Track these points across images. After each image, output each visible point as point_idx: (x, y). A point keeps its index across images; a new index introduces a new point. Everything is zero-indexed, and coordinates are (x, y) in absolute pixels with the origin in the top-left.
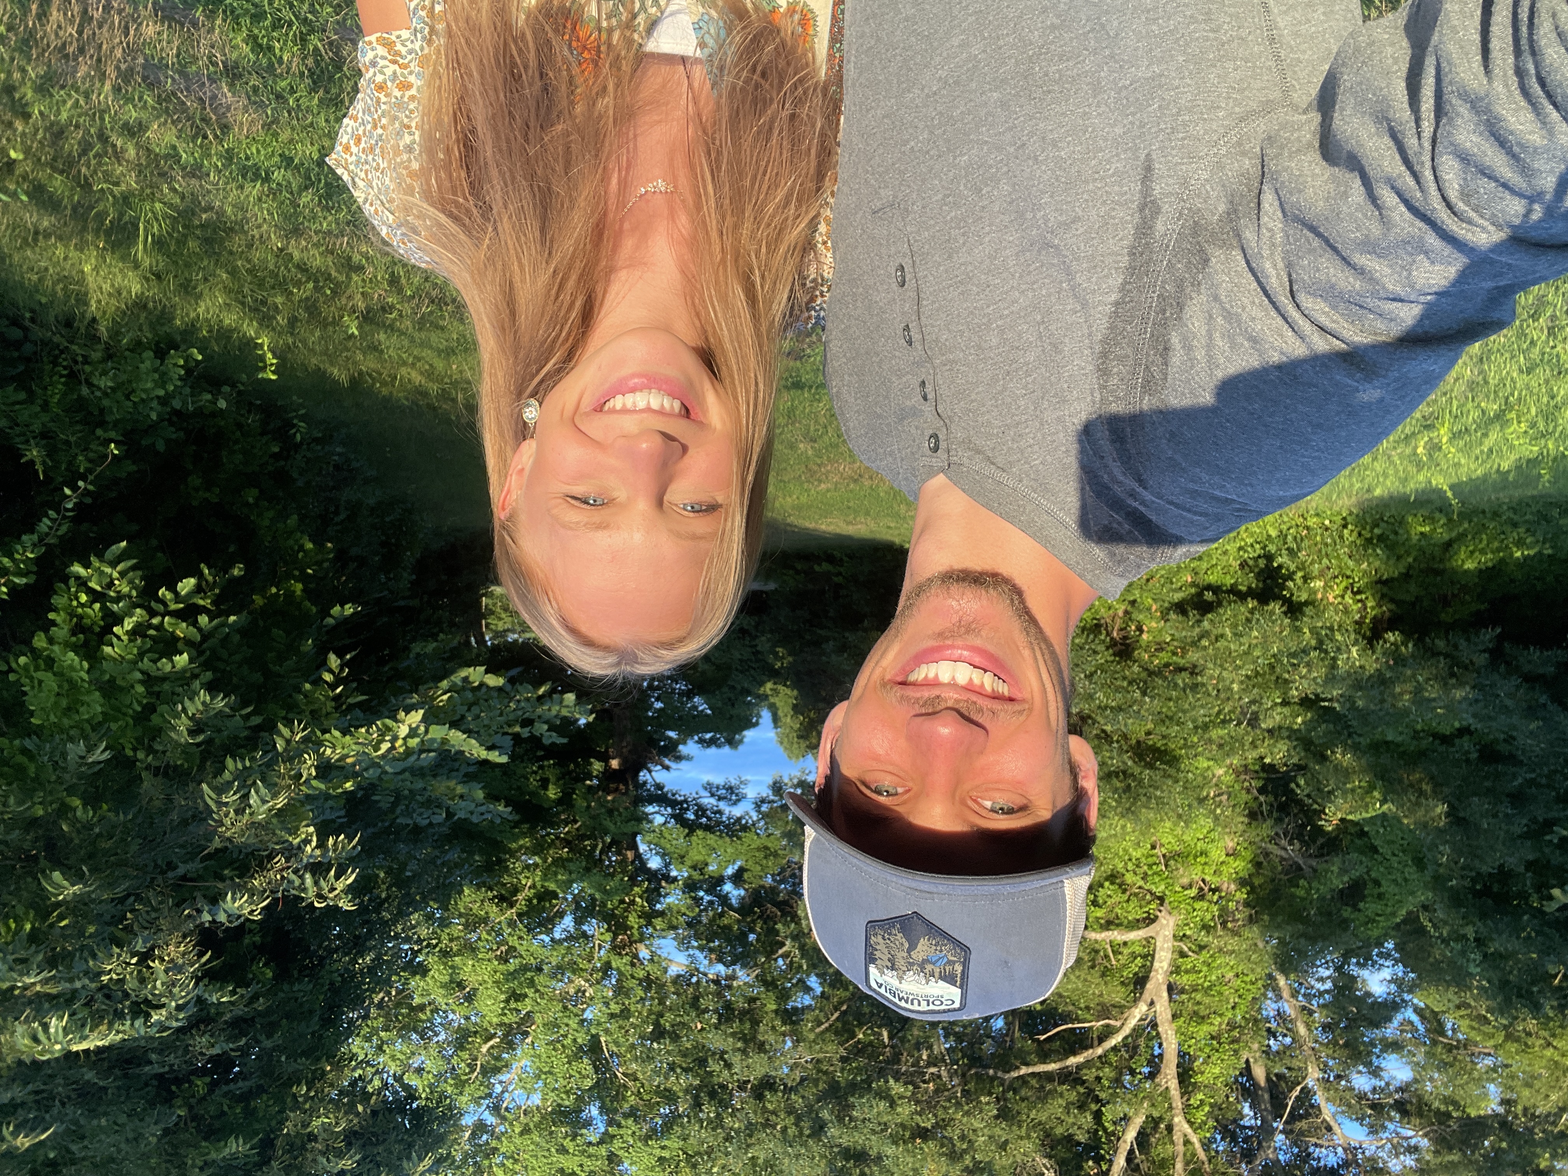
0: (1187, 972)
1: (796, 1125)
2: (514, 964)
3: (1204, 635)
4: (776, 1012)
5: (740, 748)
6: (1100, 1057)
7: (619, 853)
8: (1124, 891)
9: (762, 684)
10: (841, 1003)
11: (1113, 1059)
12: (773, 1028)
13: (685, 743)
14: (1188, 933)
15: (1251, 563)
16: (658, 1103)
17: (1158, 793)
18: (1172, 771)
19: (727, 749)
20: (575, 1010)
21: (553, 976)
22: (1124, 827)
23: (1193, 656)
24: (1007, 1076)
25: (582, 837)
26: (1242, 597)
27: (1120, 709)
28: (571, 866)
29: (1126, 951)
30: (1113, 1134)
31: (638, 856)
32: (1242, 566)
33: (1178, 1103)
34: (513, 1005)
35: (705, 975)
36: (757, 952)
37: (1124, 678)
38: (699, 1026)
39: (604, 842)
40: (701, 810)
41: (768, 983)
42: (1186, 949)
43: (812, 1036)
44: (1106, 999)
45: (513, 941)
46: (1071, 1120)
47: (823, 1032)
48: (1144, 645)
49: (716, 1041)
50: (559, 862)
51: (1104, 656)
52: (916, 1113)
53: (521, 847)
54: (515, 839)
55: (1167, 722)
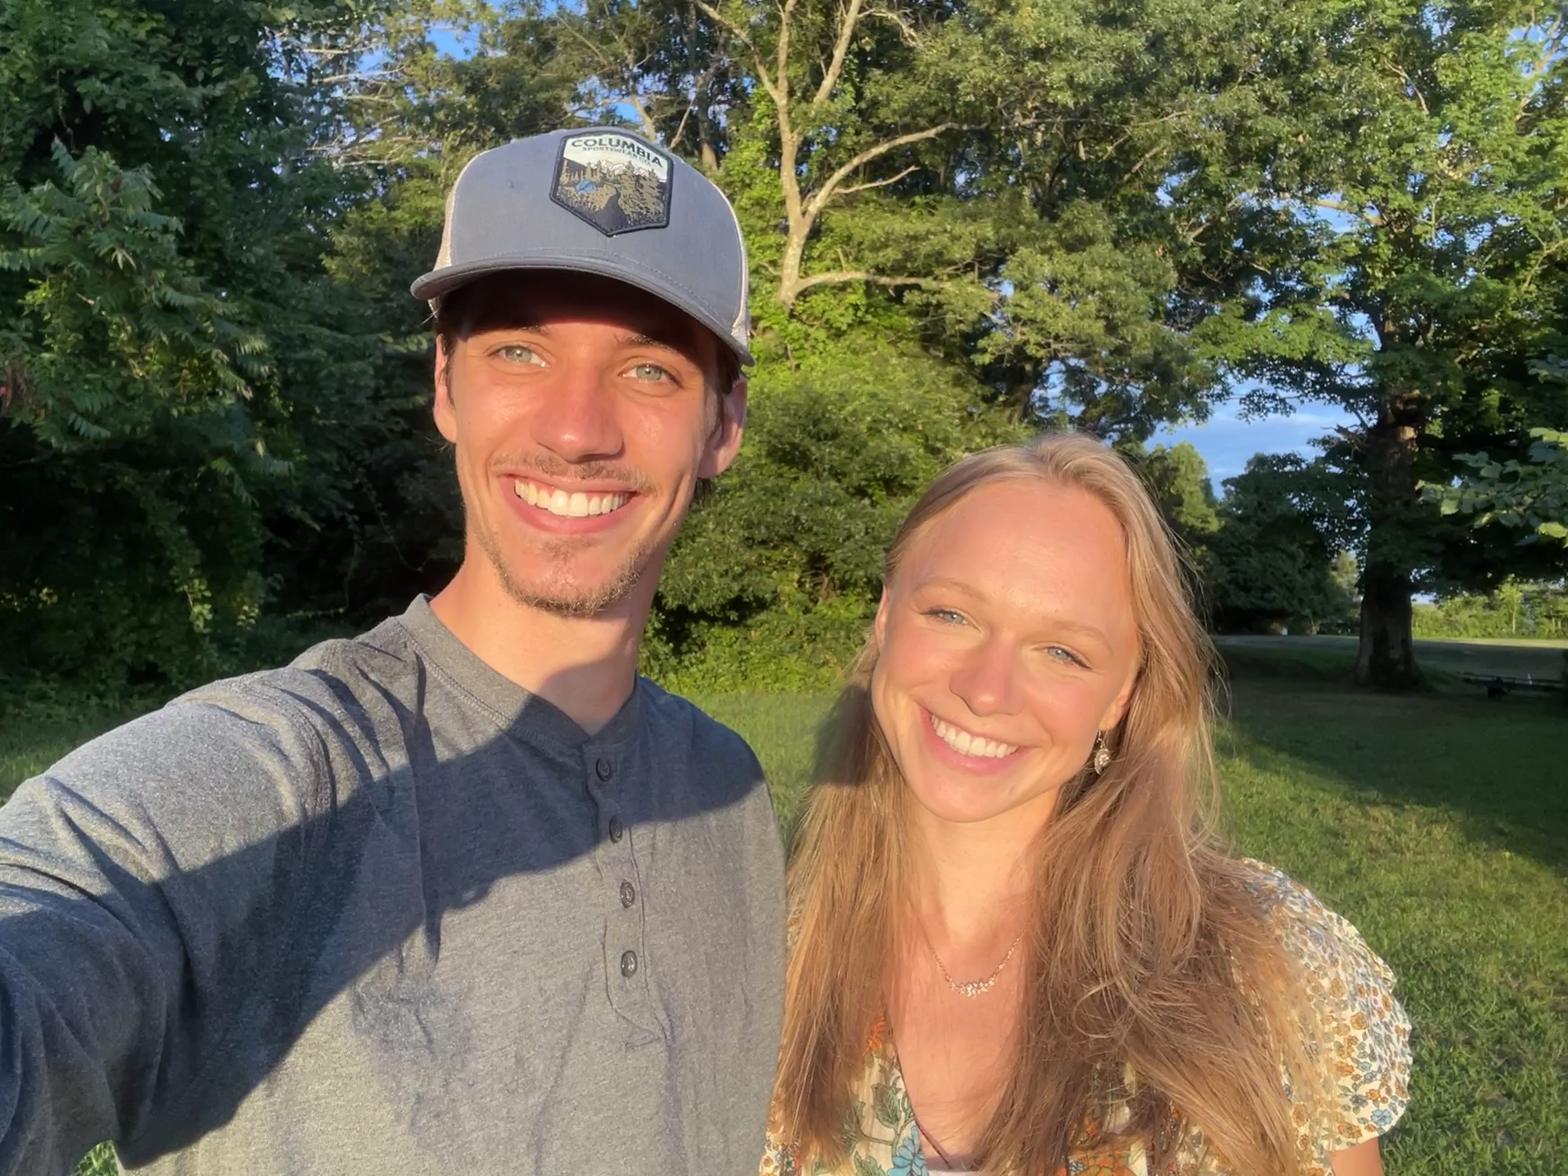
0: (771, 247)
1: (1182, 45)
2: (1546, 188)
3: (738, 577)
4: (1207, 164)
5: (1251, 456)
6: (856, 155)
7: (1406, 328)
8: (827, 321)
9: (1223, 530)
10: (1129, 181)
11: (843, 155)
12: (1211, 145)
13: (1317, 459)
14: (768, 285)
15: (696, 648)
16: (1354, 47)
17: (787, 419)
18: (774, 441)
19: (1268, 452)
20: (1461, 141)
21: (1491, 179)
22: (823, 385)
23: (750, 557)
24: (949, 124)
25: (1452, 344)
26: (702, 615)
27: (821, 503)
28: (1467, 309)
29: (828, 262)
30: (845, 80)
31: (1380, 327)
32: (703, 644)
33: (783, 118)
34: (1545, 141)
35: (1294, 196)
36: (1230, 227)
37: (816, 534)
38: (1301, 139)
39: (1424, 339)
40: (1297, 382)
41: (1215, 194)
42: (771, 269)
43: (1164, 142)
44: (848, 213)
45: (1545, 215)
46: (885, 89)
47: (1152, 147)
48: (797, 569)
49: (1280, 125)
50: (1484, 313)
51: (835, 557)
52: (1044, 74)
53: (1537, 328)
54: (1544, 339)
55: (777, 490)
